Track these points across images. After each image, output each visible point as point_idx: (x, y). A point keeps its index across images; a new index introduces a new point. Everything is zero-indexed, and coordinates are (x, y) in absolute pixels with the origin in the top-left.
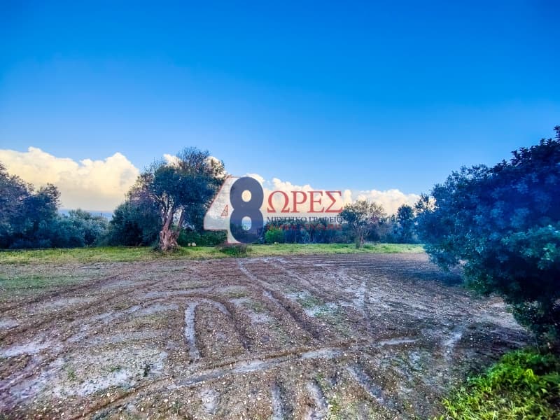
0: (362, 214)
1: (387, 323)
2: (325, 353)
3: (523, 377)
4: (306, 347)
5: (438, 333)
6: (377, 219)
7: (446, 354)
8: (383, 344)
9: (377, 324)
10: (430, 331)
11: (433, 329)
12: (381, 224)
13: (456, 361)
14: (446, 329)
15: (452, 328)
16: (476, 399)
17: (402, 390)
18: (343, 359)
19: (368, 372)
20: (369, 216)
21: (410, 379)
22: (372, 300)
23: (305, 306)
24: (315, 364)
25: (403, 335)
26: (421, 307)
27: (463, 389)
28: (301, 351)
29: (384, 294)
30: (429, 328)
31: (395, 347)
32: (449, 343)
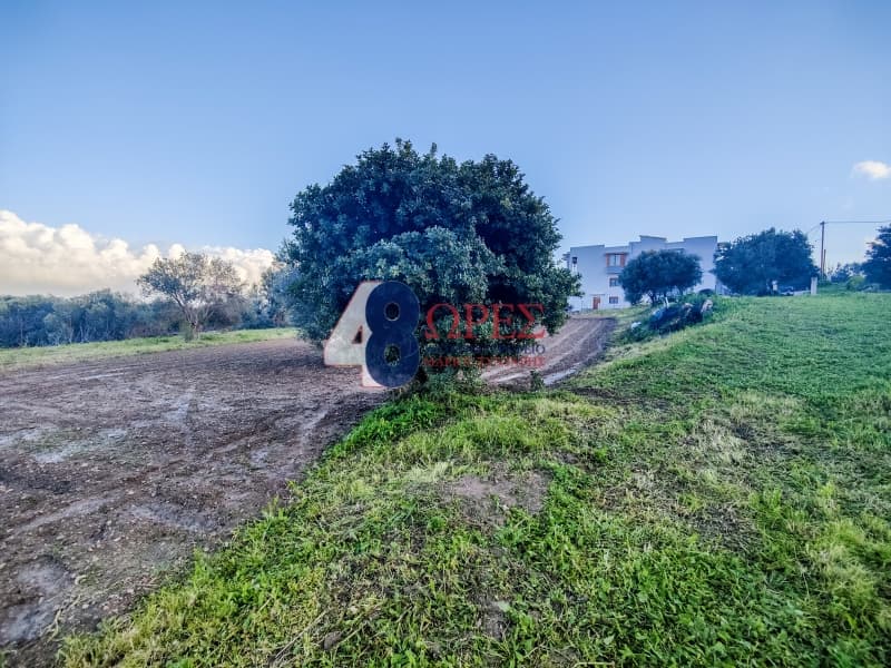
0: (192, 277)
1: (223, 427)
2: (82, 507)
4: (29, 514)
5: (299, 418)
6: (224, 287)
7: (303, 440)
8: (210, 456)
9: (202, 433)
10: (288, 420)
11: (293, 416)
12: (230, 296)
13: (314, 440)
14: (307, 413)
15: (315, 410)
16: (328, 468)
17: (232, 499)
18: (126, 500)
19: (176, 500)
20: (208, 281)
21: (248, 482)
22: (201, 406)
24: (49, 532)
25: (248, 434)
26: (280, 397)
27: (315, 465)
28: (11, 526)
29: (227, 395)
30: (286, 416)
31: (229, 454)
32: (311, 425)
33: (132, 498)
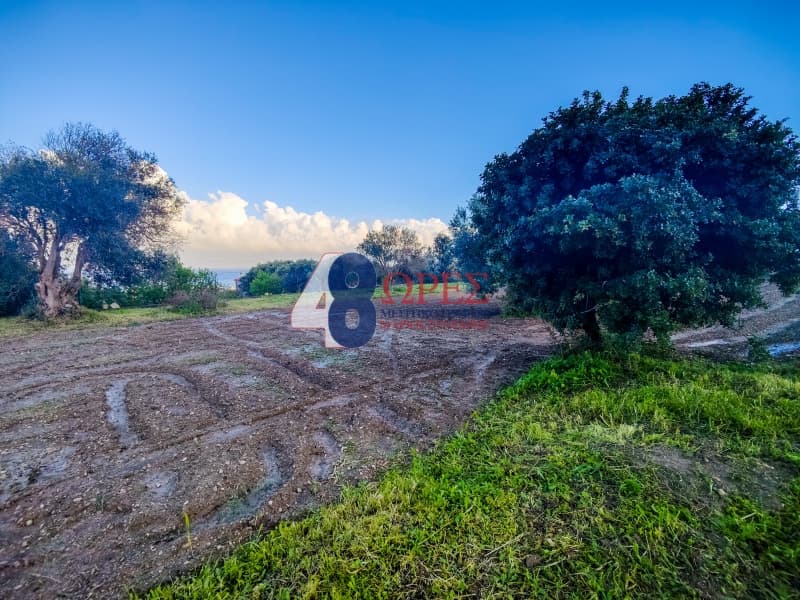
0: (390, 244)
1: (417, 359)
2: (340, 400)
3: (547, 378)
4: (313, 399)
5: (472, 359)
6: (409, 251)
7: (478, 378)
8: (411, 379)
9: (404, 362)
10: (463, 360)
11: (467, 357)
12: (413, 257)
13: (488, 380)
14: (479, 355)
15: (485, 354)
16: (503, 406)
17: (429, 416)
18: (362, 401)
19: (392, 408)
20: (399, 246)
21: (440, 405)
22: (400, 341)
23: (313, 358)
24: (325, 413)
25: (436, 367)
26: (455, 340)
27: (492, 402)
28: (307, 404)
29: (415, 333)
30: (462, 356)
31: (424, 380)
32: (483, 366)
33: (366, 401)
